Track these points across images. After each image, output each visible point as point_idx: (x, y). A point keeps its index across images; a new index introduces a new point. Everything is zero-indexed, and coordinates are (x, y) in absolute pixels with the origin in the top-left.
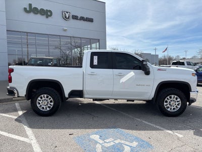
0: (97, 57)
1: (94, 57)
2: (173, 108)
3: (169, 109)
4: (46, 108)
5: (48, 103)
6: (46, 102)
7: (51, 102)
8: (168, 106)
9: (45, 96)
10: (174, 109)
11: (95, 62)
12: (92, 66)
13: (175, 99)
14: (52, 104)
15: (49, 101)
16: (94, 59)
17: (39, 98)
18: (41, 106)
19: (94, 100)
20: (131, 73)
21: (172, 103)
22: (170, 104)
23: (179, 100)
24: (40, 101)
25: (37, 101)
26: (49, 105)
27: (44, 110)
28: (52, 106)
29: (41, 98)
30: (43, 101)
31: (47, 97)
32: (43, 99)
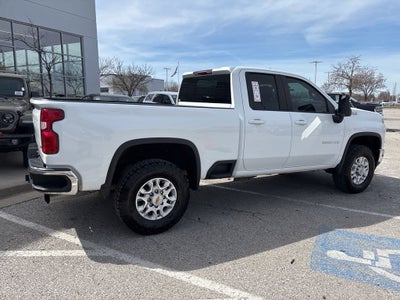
0: (257, 83)
1: (253, 83)
2: (359, 177)
3: (355, 181)
4: (158, 212)
5: (164, 198)
6: (161, 198)
7: (171, 194)
8: (355, 175)
9: (158, 180)
12: (254, 106)
13: (363, 163)
14: (174, 199)
15: (166, 193)
16: (254, 88)
17: (142, 191)
18: (146, 209)
20: (316, 122)
21: (359, 169)
22: (357, 173)
23: (367, 164)
25: (138, 198)
26: (166, 204)
27: (153, 218)
28: (173, 205)
29: (147, 188)
30: (152, 195)
31: (162, 184)
32: (153, 189)
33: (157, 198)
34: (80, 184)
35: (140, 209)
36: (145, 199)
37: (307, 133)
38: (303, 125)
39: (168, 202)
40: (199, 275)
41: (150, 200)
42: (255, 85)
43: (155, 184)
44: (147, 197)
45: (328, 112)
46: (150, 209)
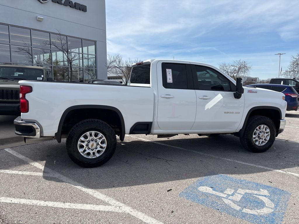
0: (170, 70)
1: (168, 70)
2: (261, 140)
3: (257, 143)
4: (94, 153)
5: (98, 144)
6: (95, 144)
7: (102, 142)
8: (257, 139)
9: (93, 132)
10: (262, 142)
11: (170, 79)
12: (166, 85)
13: (264, 130)
14: (105, 145)
15: (99, 141)
16: (168, 73)
17: (82, 138)
18: (85, 151)
21: (261, 134)
22: (259, 137)
23: (268, 130)
24: (83, 142)
25: (79, 143)
26: (99, 149)
27: (90, 157)
28: (104, 150)
29: (86, 137)
30: (89, 142)
31: (96, 135)
32: (89, 138)
34: (41, 132)
35: (81, 150)
36: (84, 144)
37: (210, 105)
38: (206, 100)
39: (101, 147)
40: (101, 192)
41: (87, 145)
42: (169, 72)
43: (91, 135)
44: (86, 143)
45: (231, 91)
46: (88, 151)
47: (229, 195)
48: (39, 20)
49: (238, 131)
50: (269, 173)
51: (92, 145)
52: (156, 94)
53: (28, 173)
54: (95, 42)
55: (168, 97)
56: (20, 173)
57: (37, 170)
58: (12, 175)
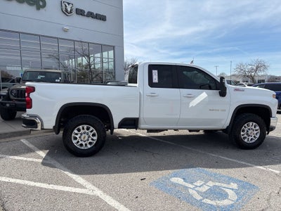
0: (156, 71)
1: (154, 71)
2: (250, 138)
3: (246, 140)
4: (86, 145)
5: (89, 137)
6: (87, 137)
7: (94, 135)
8: (245, 136)
9: (85, 127)
10: (252, 139)
11: (155, 79)
12: (152, 84)
13: (253, 127)
14: (95, 138)
15: (91, 134)
16: (154, 74)
17: (76, 131)
18: (78, 142)
19: (149, 131)
20: (203, 95)
21: (250, 132)
22: (247, 134)
23: (258, 128)
24: (77, 134)
25: (73, 135)
26: (90, 141)
27: (82, 148)
28: (95, 142)
29: (79, 130)
30: (81, 134)
31: (88, 129)
32: (82, 131)
33: (84, 136)
34: (42, 125)
35: (74, 142)
36: (77, 137)
37: (194, 103)
38: (191, 97)
39: (92, 139)
41: (80, 137)
43: (83, 128)
44: (79, 135)
46: (80, 142)
47: (197, 186)
48: (65, 31)
49: (225, 127)
50: (248, 168)
51: (84, 138)
52: (142, 92)
53: (31, 159)
54: (114, 47)
55: (152, 96)
56: (25, 159)
57: (39, 157)
58: (17, 161)
